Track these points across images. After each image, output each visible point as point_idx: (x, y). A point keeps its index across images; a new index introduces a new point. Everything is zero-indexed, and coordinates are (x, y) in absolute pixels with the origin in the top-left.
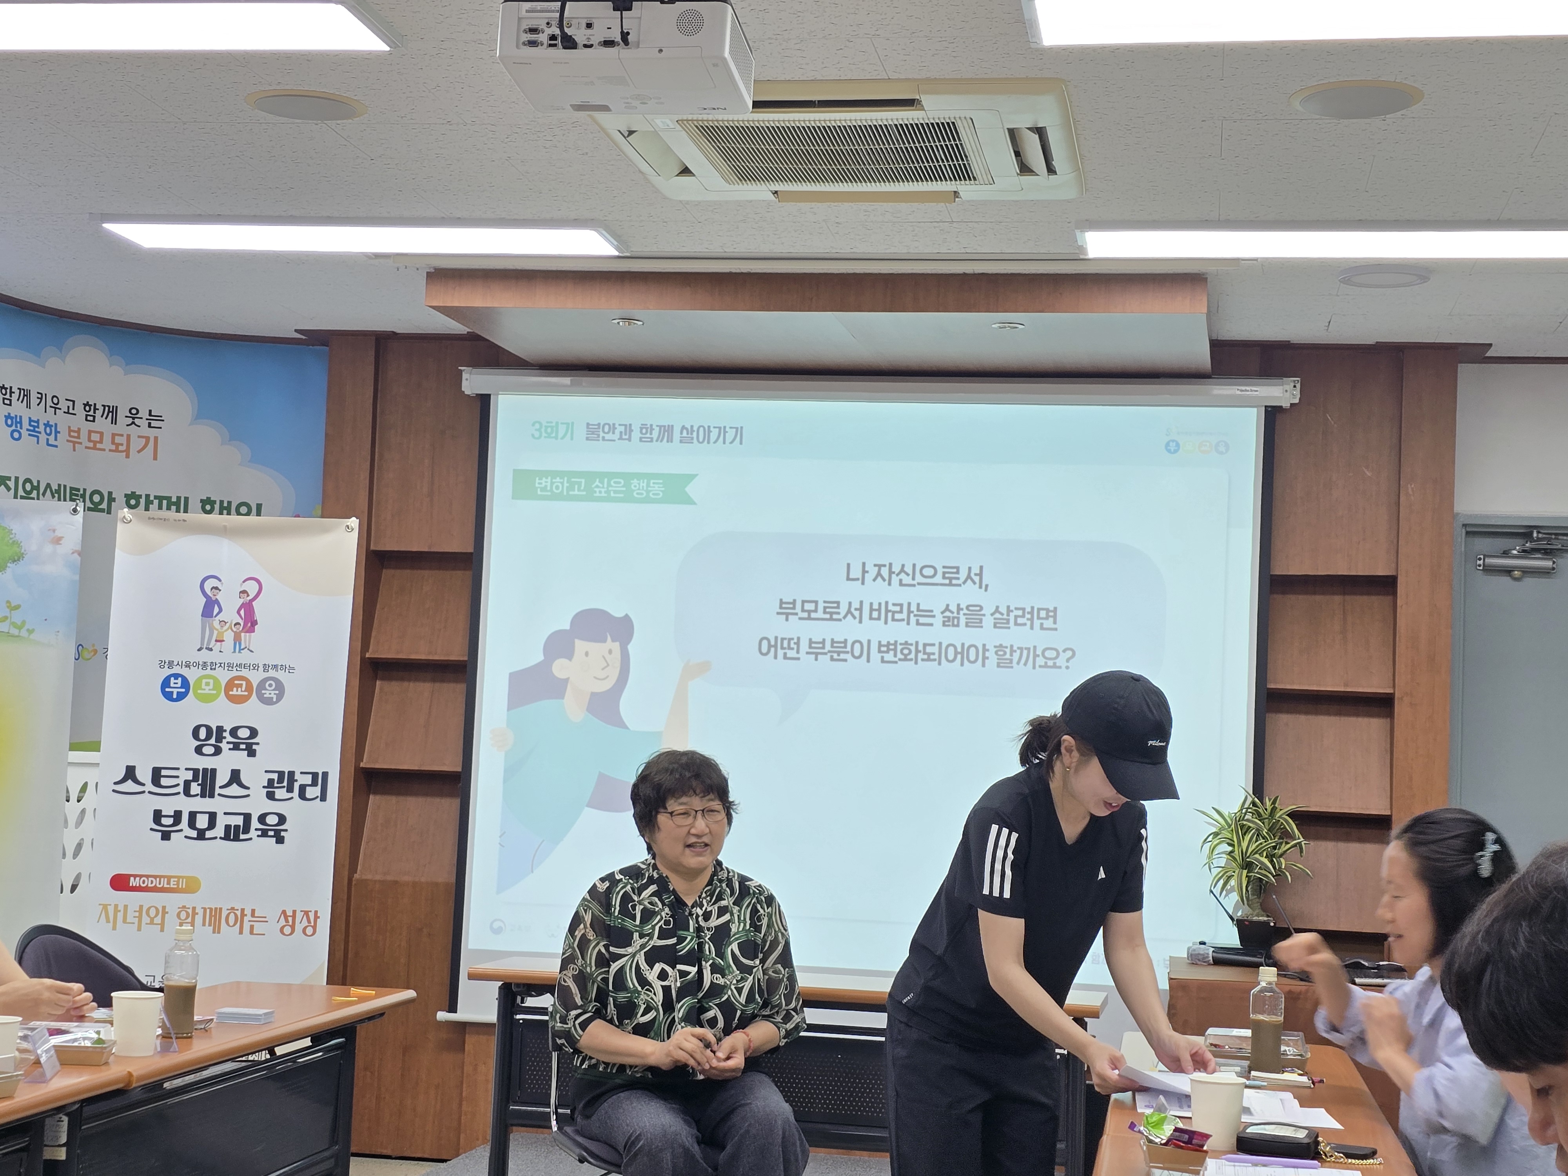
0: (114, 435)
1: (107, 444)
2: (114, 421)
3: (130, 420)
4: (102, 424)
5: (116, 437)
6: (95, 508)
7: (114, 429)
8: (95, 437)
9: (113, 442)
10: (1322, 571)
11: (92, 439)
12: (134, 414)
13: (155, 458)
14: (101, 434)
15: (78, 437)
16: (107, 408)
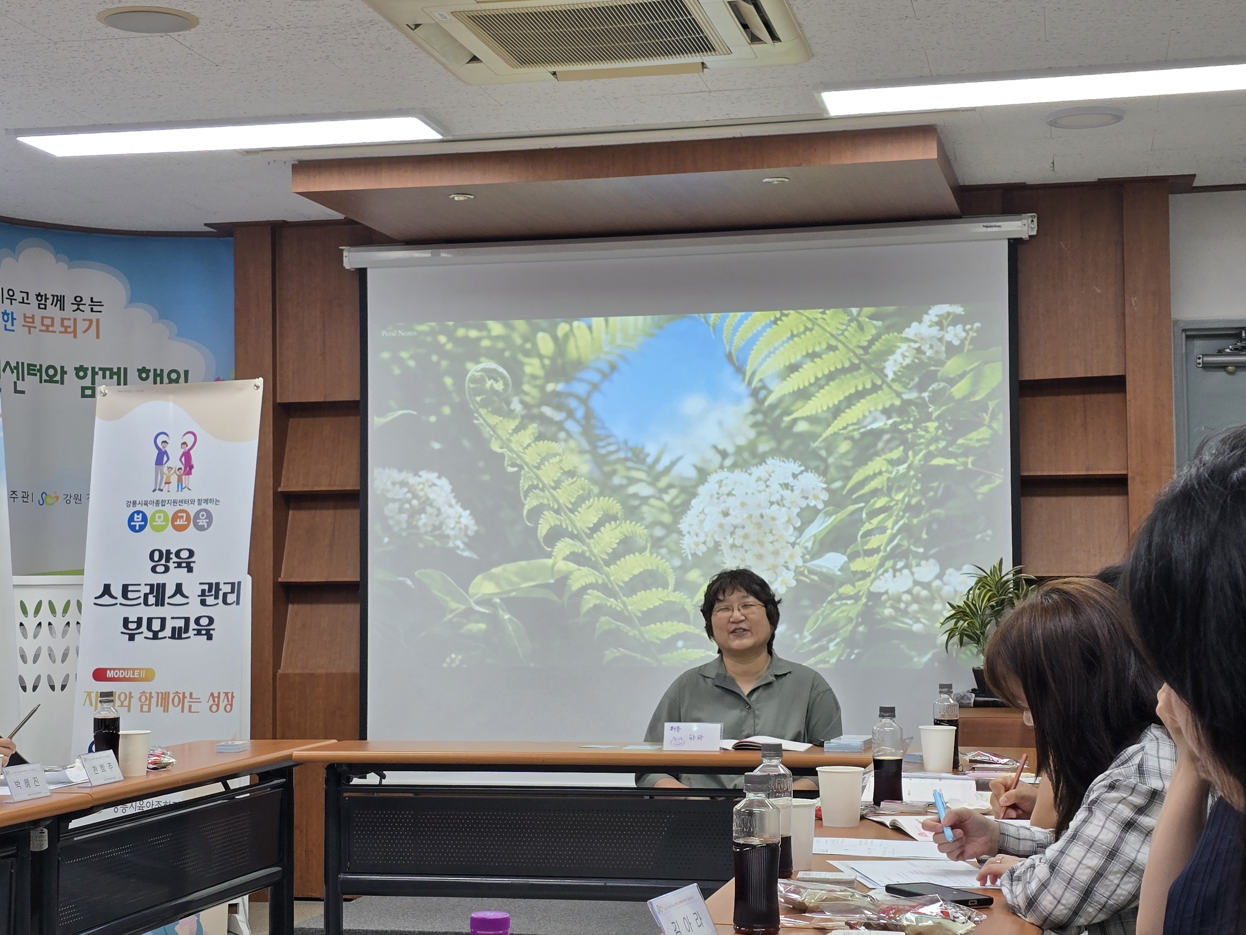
0: (63, 320)
1: (57, 327)
2: (62, 308)
3: (76, 307)
4: (53, 310)
5: (65, 321)
6: (51, 380)
7: (63, 314)
8: (47, 322)
9: (62, 325)
10: (1063, 375)
11: (45, 323)
12: (78, 302)
13: (98, 337)
14: (52, 319)
15: (33, 322)
16: (56, 298)
